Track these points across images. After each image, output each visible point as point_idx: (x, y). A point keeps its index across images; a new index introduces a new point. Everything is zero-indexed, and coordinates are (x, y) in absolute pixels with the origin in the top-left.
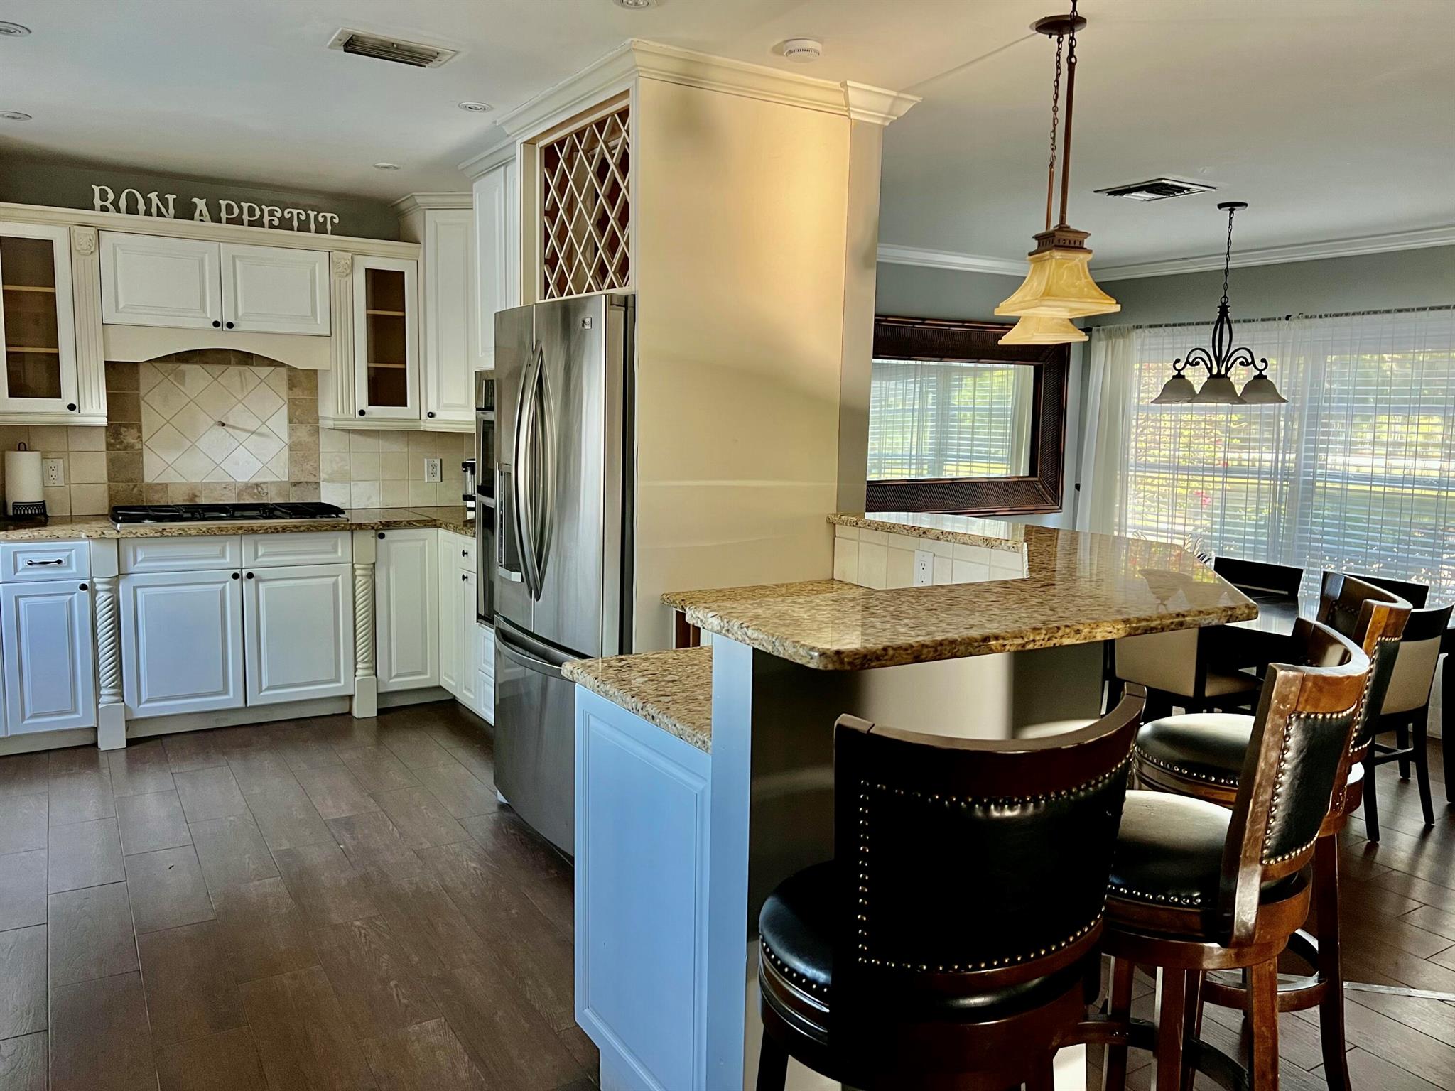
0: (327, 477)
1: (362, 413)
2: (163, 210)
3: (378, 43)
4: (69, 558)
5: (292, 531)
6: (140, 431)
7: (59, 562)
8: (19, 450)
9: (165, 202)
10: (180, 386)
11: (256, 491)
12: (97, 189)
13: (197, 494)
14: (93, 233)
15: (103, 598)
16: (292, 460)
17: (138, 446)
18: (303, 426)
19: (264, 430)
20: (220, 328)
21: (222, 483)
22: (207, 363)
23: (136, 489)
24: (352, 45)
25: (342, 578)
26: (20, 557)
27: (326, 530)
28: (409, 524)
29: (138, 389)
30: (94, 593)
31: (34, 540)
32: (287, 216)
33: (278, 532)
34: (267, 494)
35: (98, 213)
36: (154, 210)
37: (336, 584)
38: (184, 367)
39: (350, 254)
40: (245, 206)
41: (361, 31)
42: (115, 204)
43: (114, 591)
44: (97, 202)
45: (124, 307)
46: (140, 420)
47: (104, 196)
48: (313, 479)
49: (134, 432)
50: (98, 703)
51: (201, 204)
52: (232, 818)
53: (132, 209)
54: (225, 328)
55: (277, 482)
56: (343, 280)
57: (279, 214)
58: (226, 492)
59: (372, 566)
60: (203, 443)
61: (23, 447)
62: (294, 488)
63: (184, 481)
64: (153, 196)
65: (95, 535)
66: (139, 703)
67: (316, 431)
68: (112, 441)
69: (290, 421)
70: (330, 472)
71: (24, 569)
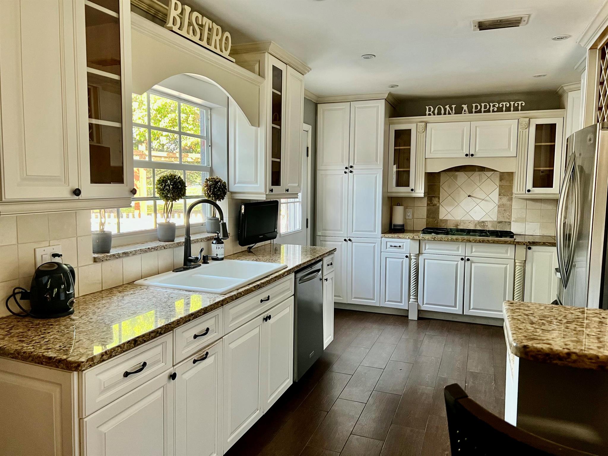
0: (514, 220)
1: (529, 191)
2: (451, 112)
3: (491, 22)
4: (403, 245)
5: (486, 243)
6: (439, 199)
7: (400, 246)
8: (397, 206)
9: (452, 109)
10: (455, 181)
11: (482, 224)
12: (427, 108)
13: (459, 224)
14: (424, 124)
15: (413, 261)
16: (499, 212)
17: (438, 205)
18: (505, 197)
19: (488, 198)
20: (468, 156)
21: (469, 220)
22: (466, 171)
23: (436, 221)
24: (482, 26)
25: (509, 266)
26: (388, 243)
27: (502, 243)
28: (544, 244)
29: (440, 182)
30: (410, 259)
31: (392, 238)
32: (501, 106)
33: (480, 242)
34: (487, 226)
35: (427, 116)
36: (447, 112)
37: (506, 268)
38: (457, 173)
39: (528, 119)
40: (483, 105)
41: (481, 19)
42: (433, 112)
43: (417, 259)
44: (427, 112)
45: (433, 151)
46: (439, 195)
47: (430, 110)
48: (508, 220)
49: (437, 199)
50: (409, 301)
51: (465, 107)
52: (433, 358)
53: (439, 113)
54: (470, 156)
55: (491, 221)
56: (524, 131)
57: (497, 106)
58: (470, 224)
59: (524, 262)
60: (462, 204)
61: (399, 204)
62: (499, 224)
63: (454, 219)
64: (447, 107)
65: (411, 238)
66: (423, 304)
67: (511, 199)
68: (429, 203)
69: (500, 195)
70: (516, 217)
71: (389, 248)
